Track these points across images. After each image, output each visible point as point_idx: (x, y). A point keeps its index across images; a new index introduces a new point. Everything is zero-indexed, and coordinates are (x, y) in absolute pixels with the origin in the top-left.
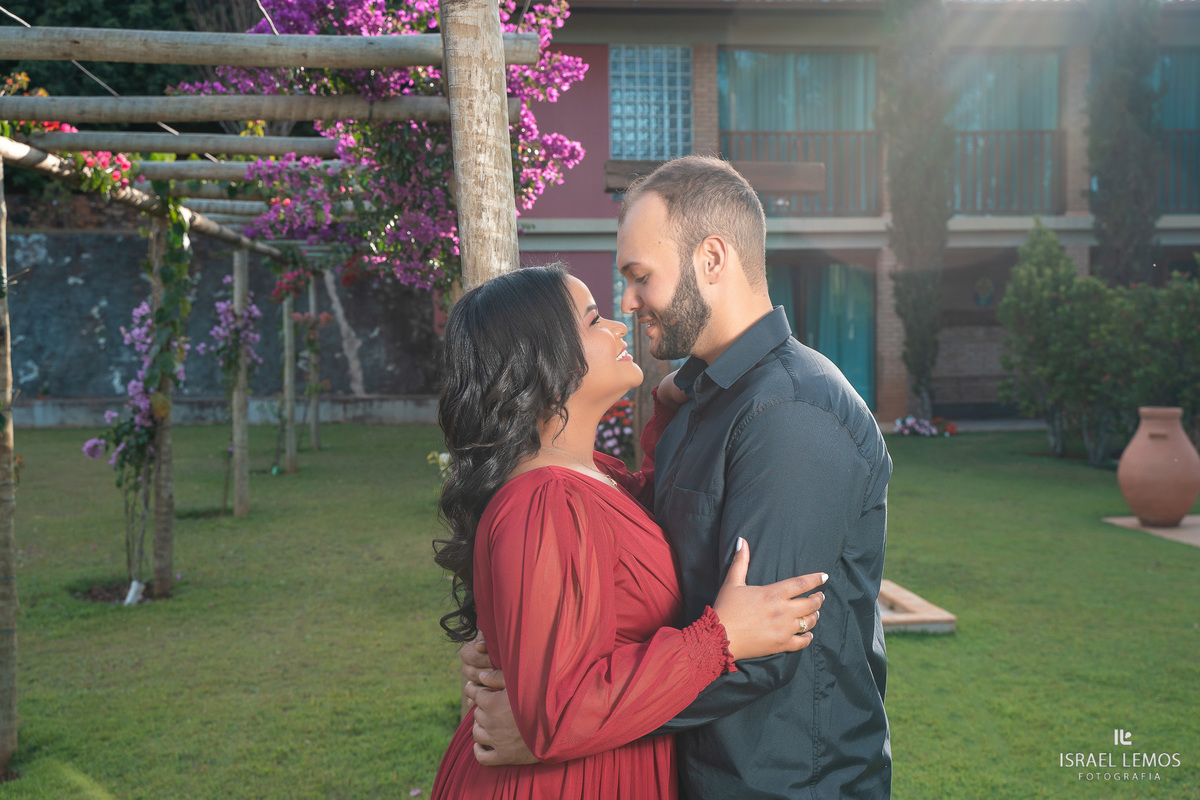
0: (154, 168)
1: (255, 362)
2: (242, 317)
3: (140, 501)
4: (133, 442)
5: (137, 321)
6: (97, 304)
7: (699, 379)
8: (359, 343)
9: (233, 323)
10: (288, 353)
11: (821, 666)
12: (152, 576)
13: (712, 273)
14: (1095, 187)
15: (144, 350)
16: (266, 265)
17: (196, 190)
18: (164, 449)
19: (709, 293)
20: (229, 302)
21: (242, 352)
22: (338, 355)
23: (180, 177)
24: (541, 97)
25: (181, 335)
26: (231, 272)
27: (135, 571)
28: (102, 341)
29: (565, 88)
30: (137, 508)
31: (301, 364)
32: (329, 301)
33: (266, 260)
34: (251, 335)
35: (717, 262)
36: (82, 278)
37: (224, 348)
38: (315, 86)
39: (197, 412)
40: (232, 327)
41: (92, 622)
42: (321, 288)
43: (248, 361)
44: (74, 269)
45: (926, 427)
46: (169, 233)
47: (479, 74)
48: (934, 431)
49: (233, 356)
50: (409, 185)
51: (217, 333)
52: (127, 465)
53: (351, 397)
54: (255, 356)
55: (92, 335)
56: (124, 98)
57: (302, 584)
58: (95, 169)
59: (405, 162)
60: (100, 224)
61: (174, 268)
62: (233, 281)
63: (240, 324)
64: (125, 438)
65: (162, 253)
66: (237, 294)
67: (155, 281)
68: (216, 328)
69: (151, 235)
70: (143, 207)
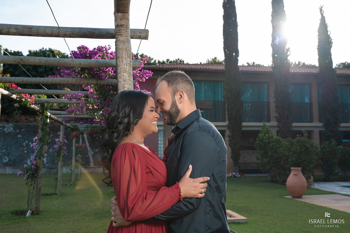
0: (41, 100)
1: (65, 154)
2: (62, 142)
3: (32, 189)
4: (31, 173)
5: (34, 141)
6: (25, 142)
8: (92, 153)
9: (60, 144)
10: (74, 154)
11: (207, 205)
12: (34, 209)
13: (180, 100)
14: (277, 116)
15: (35, 149)
16: (69, 131)
17: (52, 107)
18: (39, 175)
19: (180, 106)
20: (59, 139)
21: (62, 152)
22: (87, 156)
23: (48, 103)
24: (141, 81)
25: (45, 145)
26: (60, 131)
27: (29, 208)
28: (25, 152)
29: (147, 78)
30: (31, 190)
31: (77, 158)
32: (85, 142)
33: (69, 129)
34: (64, 147)
35: (181, 97)
36: (22, 135)
37: (57, 151)
38: (83, 76)
39: (49, 170)
40: (59, 145)
41: (17, 221)
42: (83, 138)
43: (63, 154)
44: (20, 133)
45: (237, 175)
46: (44, 118)
47: (125, 53)
48: (240, 176)
49: (59, 153)
50: (106, 101)
51: (55, 146)
52: (29, 179)
53: (90, 167)
55: (23, 150)
56: (34, 78)
57: (74, 211)
58: (25, 99)
59: (105, 95)
60: (27, 122)
61: (44, 127)
62: (60, 133)
63: (61, 144)
64: (29, 172)
65: (42, 123)
66: (61, 137)
67: (40, 131)
68: (55, 145)
69: (39, 119)
70: (38, 111)
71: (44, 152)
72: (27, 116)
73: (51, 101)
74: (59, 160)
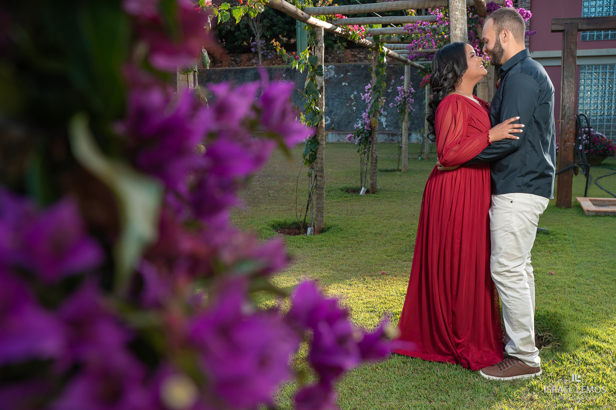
0: (374, 31)
1: (412, 110)
2: (407, 92)
3: (366, 159)
4: (364, 136)
5: (366, 91)
6: (353, 93)
7: (499, 69)
12: (369, 187)
13: (504, 39)
15: (368, 102)
16: (419, 73)
17: (389, 41)
18: (375, 139)
19: (504, 45)
20: (402, 87)
21: (407, 106)
23: (383, 34)
25: (382, 96)
26: (403, 74)
27: (363, 185)
28: (354, 108)
30: (364, 161)
33: (419, 71)
34: (411, 99)
35: (506, 36)
36: (348, 83)
37: (399, 105)
39: (391, 138)
40: (403, 96)
41: (348, 199)
43: (409, 110)
44: (344, 79)
46: (379, 57)
49: (403, 108)
51: (397, 99)
52: (361, 144)
54: (412, 108)
55: (351, 106)
56: (363, 5)
58: (353, 32)
60: (355, 61)
61: (380, 70)
62: (404, 78)
63: (406, 95)
64: (361, 134)
65: (376, 64)
66: (406, 83)
67: (373, 75)
68: (397, 97)
69: (372, 58)
70: (369, 47)
71: (380, 107)
72: (355, 50)
73: (388, 32)
74: (403, 119)
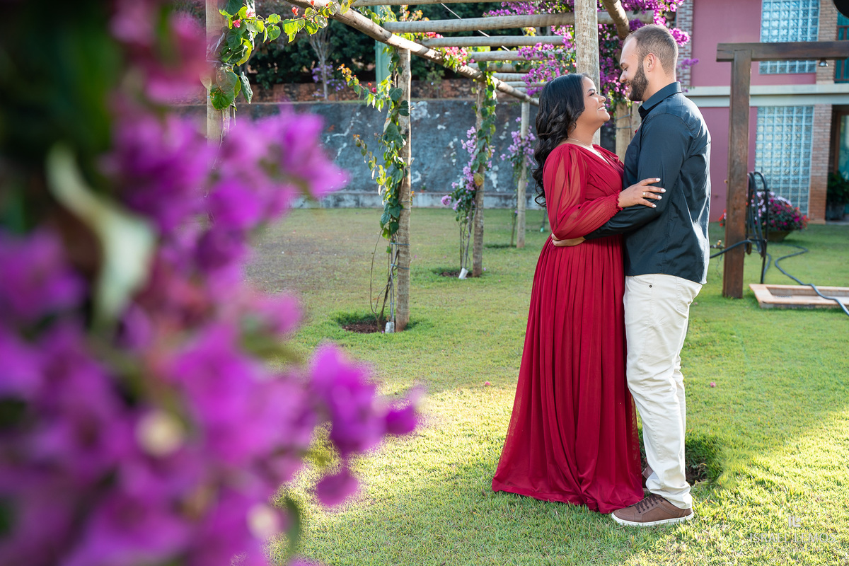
0: (479, 55)
1: (531, 164)
2: (525, 140)
3: (467, 229)
4: (465, 199)
5: (469, 137)
6: (452, 140)
9: (520, 143)
12: (472, 269)
13: (648, 67)
15: (472, 151)
17: (500, 70)
18: (480, 202)
19: (648, 76)
20: (518, 132)
21: (525, 159)
23: (492, 60)
25: (490, 145)
26: (520, 115)
27: (464, 265)
28: (454, 161)
30: (466, 232)
34: (529, 149)
35: (652, 64)
36: (445, 126)
37: (515, 157)
38: (550, 9)
39: (503, 202)
40: (519, 145)
41: (442, 284)
43: (528, 165)
44: (441, 121)
46: (486, 91)
49: (519, 161)
51: (512, 148)
52: (462, 210)
54: (531, 162)
55: (449, 157)
56: (463, 19)
58: (451, 56)
60: (456, 96)
61: (488, 109)
62: (521, 120)
63: (523, 144)
64: (461, 196)
65: (482, 101)
66: (523, 127)
67: (478, 116)
68: (511, 146)
69: (478, 92)
70: (473, 77)
71: (487, 159)
72: (455, 81)
73: (498, 57)
74: (520, 177)
